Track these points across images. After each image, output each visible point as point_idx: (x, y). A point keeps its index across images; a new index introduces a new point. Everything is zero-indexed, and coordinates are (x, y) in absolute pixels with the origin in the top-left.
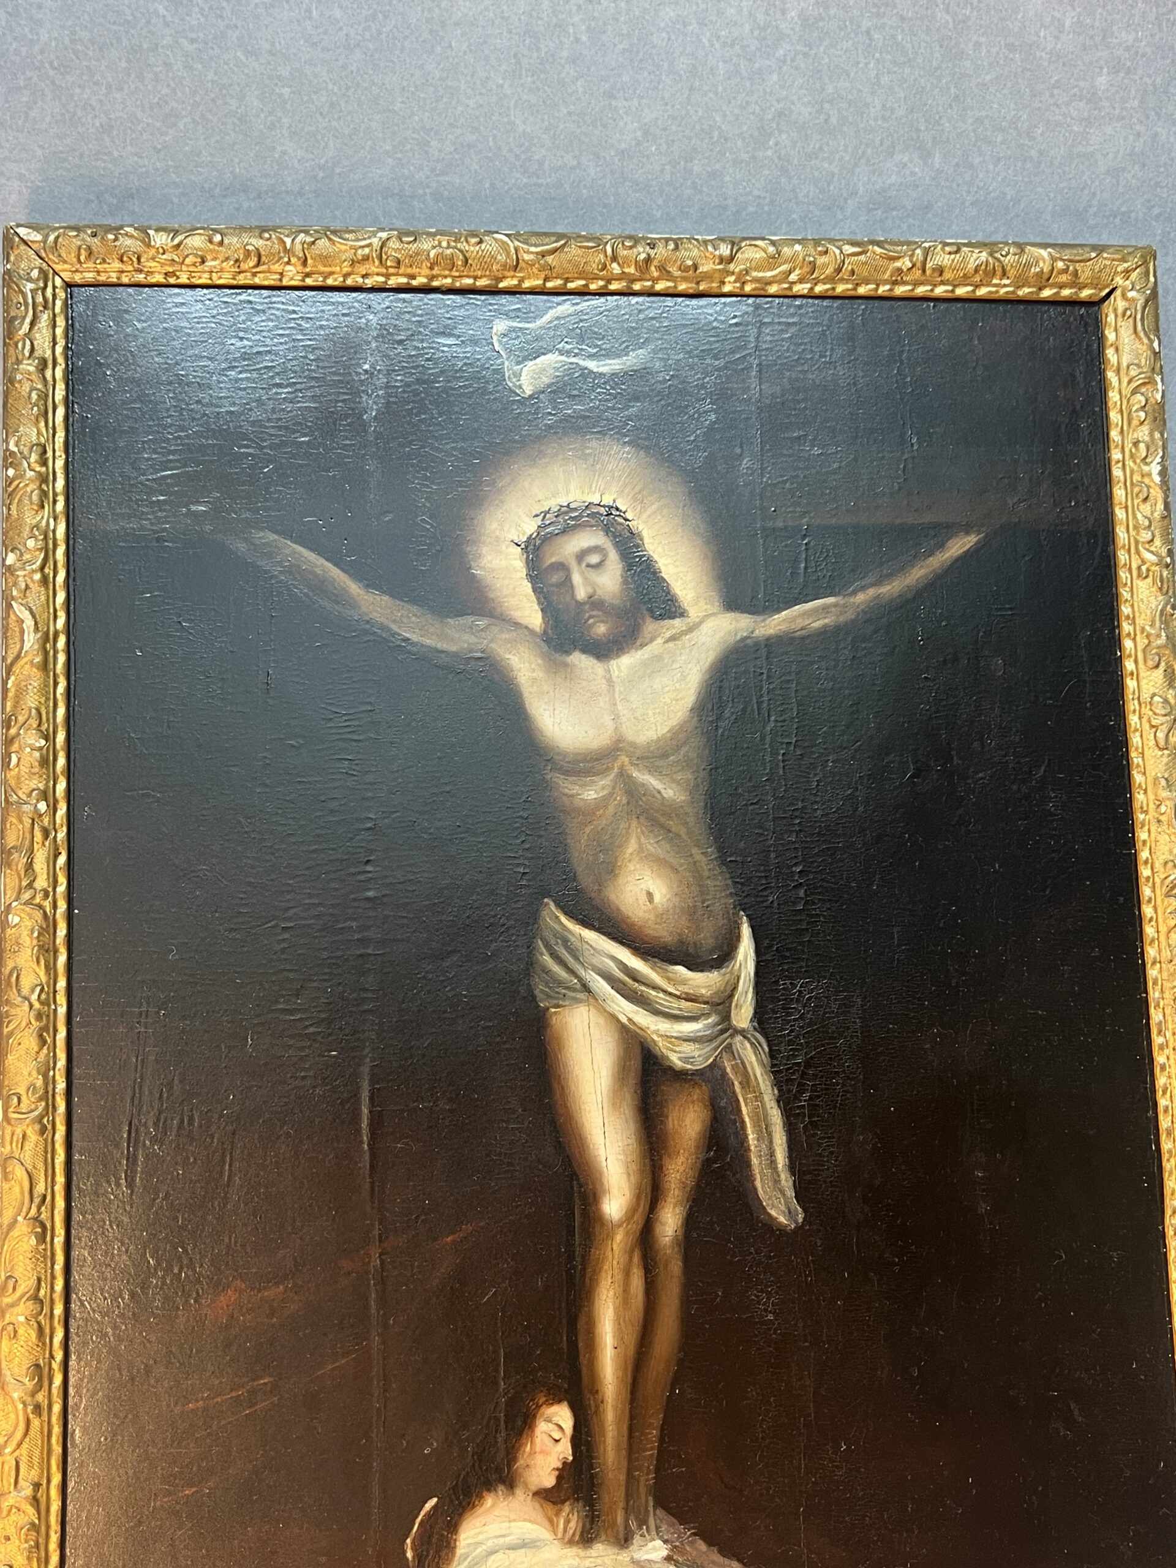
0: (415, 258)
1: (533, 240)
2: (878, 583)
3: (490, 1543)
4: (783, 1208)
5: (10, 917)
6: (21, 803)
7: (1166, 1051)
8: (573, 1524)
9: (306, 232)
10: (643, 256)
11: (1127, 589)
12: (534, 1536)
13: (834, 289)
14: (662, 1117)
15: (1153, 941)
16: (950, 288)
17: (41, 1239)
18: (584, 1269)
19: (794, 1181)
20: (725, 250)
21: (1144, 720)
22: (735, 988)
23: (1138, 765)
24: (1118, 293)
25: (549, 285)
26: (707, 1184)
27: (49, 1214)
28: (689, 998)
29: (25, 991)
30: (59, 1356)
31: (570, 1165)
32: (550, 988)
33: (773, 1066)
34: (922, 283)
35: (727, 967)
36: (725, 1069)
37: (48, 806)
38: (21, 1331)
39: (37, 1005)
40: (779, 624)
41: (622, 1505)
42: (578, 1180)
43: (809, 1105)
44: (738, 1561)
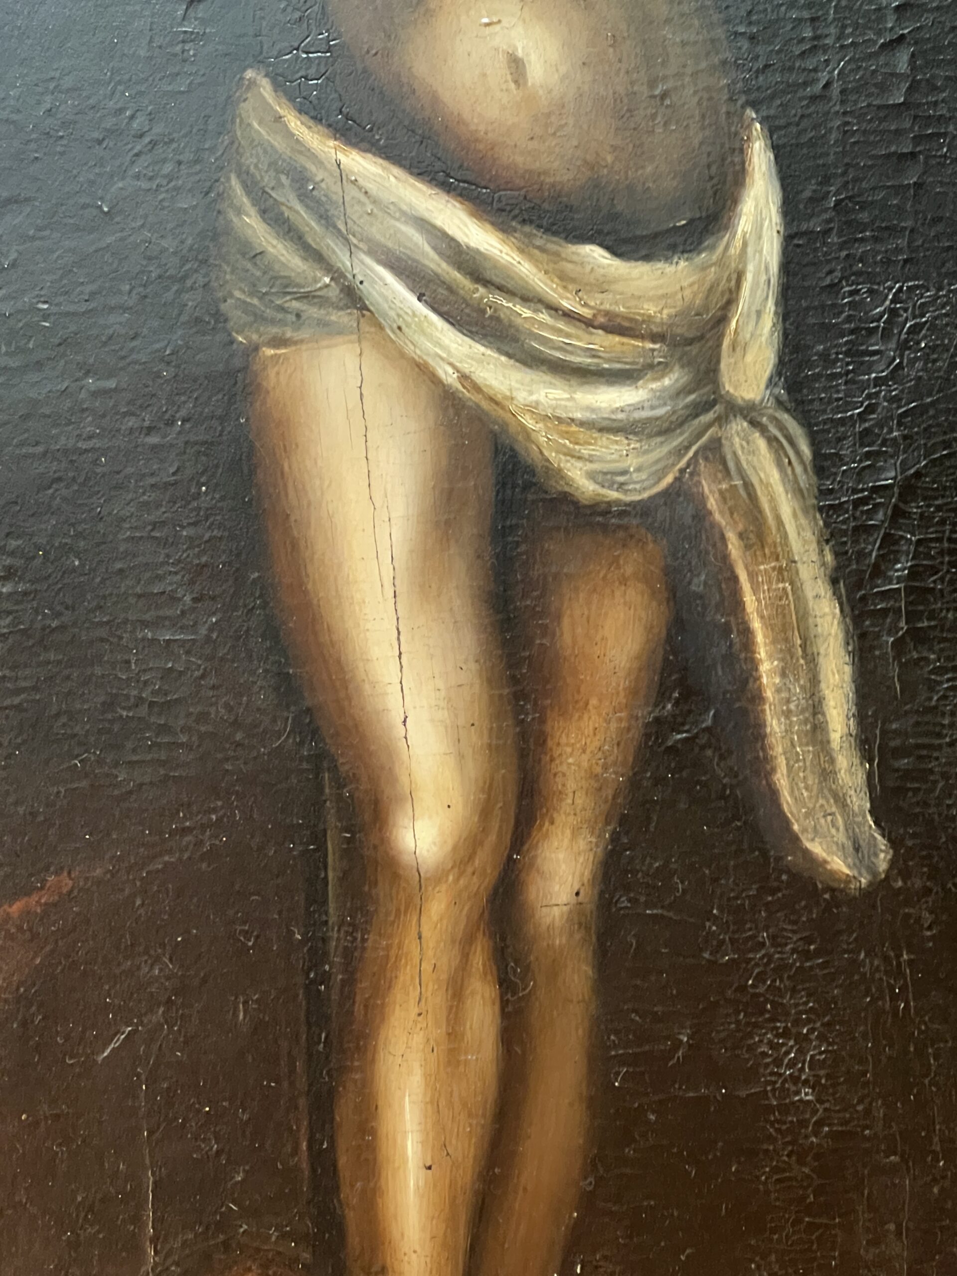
4: (841, 837)
19: (870, 775)
22: (730, 301)
26: (658, 781)
31: (315, 732)
32: (263, 297)
33: (824, 493)
35: (713, 248)
36: (703, 500)
42: (334, 769)
43: (909, 590)
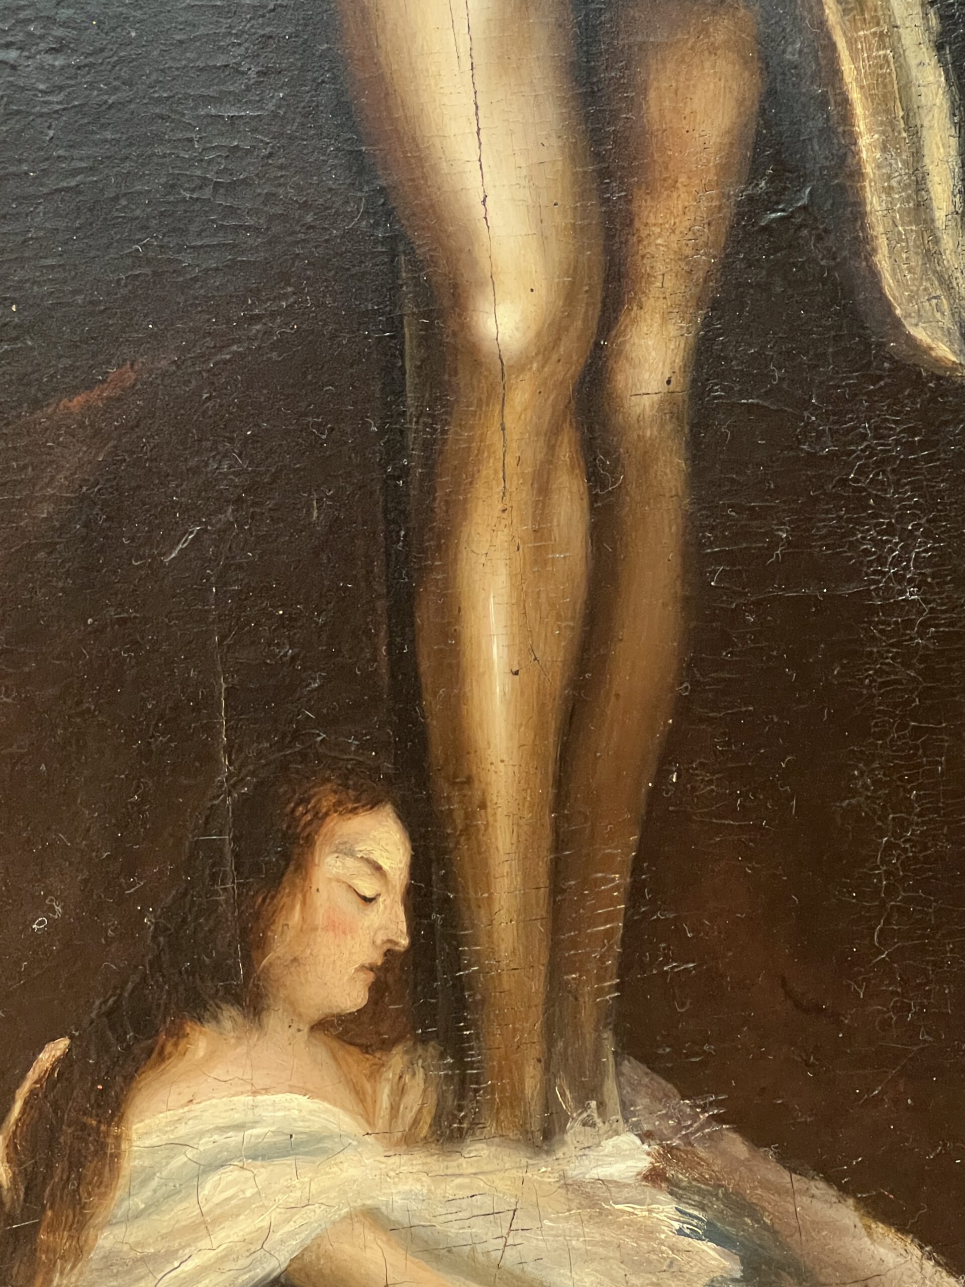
8: (413, 1100)
12: (315, 1125)
18: (430, 475)
31: (390, 213)
41: (535, 1051)
44: (831, 1179)
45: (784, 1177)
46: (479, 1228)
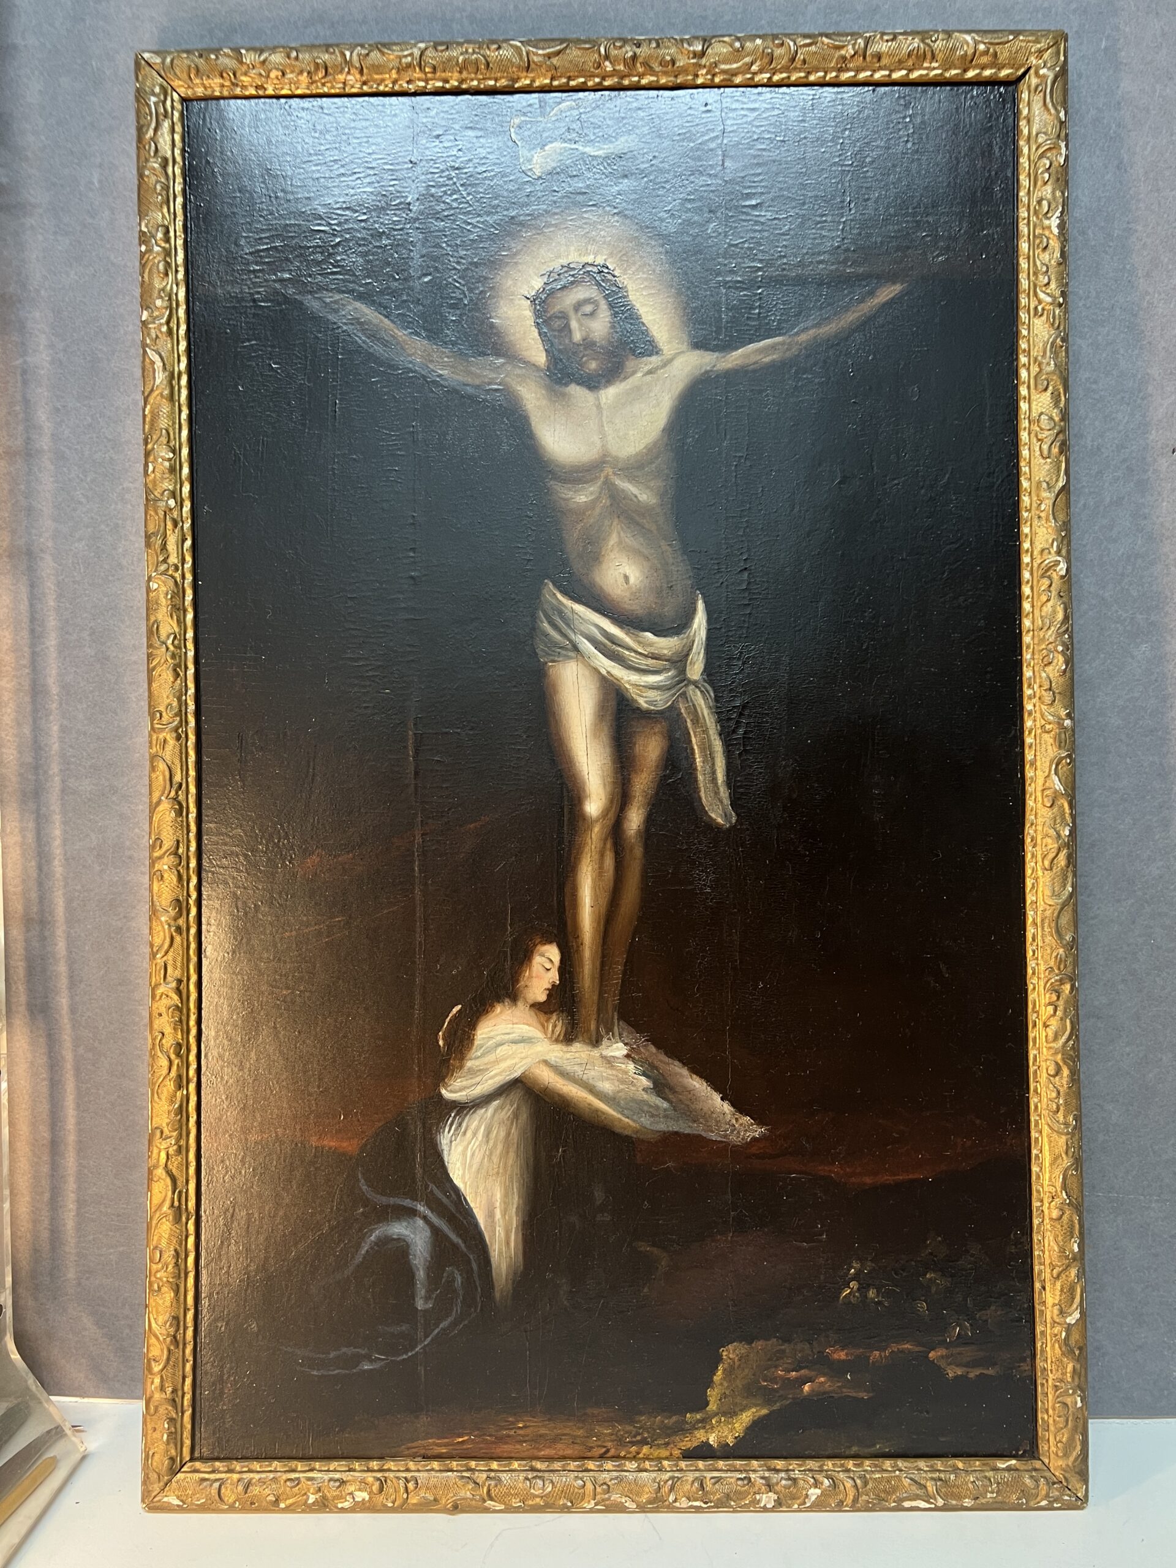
0: (448, 64)
1: (541, 44)
2: (818, 325)
3: (498, 1038)
4: (721, 812)
5: (151, 583)
6: (156, 500)
7: (1034, 701)
8: (558, 1029)
9: (362, 46)
10: (630, 54)
11: (1025, 327)
12: (530, 1034)
13: (789, 77)
14: (631, 744)
15: (1028, 614)
16: (887, 73)
17: (179, 813)
18: (570, 850)
19: (730, 794)
20: (699, 47)
21: (1032, 435)
22: (691, 649)
23: (1025, 473)
24: (1032, 71)
25: (556, 83)
27: (185, 797)
28: (654, 657)
29: (163, 637)
30: (194, 895)
31: (562, 776)
32: (548, 647)
33: (717, 708)
34: (863, 70)
35: (685, 633)
36: (680, 710)
37: (176, 503)
38: (166, 876)
39: (171, 648)
40: (736, 359)
41: (595, 1017)
42: (567, 787)
43: (744, 738)
44: (679, 1061)
45: (666, 1059)
46: (576, 1068)
